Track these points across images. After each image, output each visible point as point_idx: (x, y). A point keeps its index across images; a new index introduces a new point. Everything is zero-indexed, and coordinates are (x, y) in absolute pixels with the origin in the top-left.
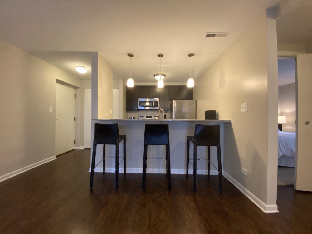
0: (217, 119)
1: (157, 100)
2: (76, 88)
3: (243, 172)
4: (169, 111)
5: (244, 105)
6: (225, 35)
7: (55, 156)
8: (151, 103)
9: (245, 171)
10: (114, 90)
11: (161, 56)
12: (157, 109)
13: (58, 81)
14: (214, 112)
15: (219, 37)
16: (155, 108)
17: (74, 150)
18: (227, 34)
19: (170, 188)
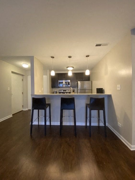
0: (104, 93)
1: (69, 81)
2: (23, 75)
3: (118, 125)
4: (77, 88)
5: (119, 86)
6: (107, 45)
7: (12, 115)
8: (66, 83)
9: (119, 124)
10: (44, 76)
11: (70, 57)
12: (69, 87)
13: (13, 72)
14: (102, 89)
15: (103, 46)
16: (68, 86)
17: (22, 111)
18: (108, 44)
19: (76, 135)
